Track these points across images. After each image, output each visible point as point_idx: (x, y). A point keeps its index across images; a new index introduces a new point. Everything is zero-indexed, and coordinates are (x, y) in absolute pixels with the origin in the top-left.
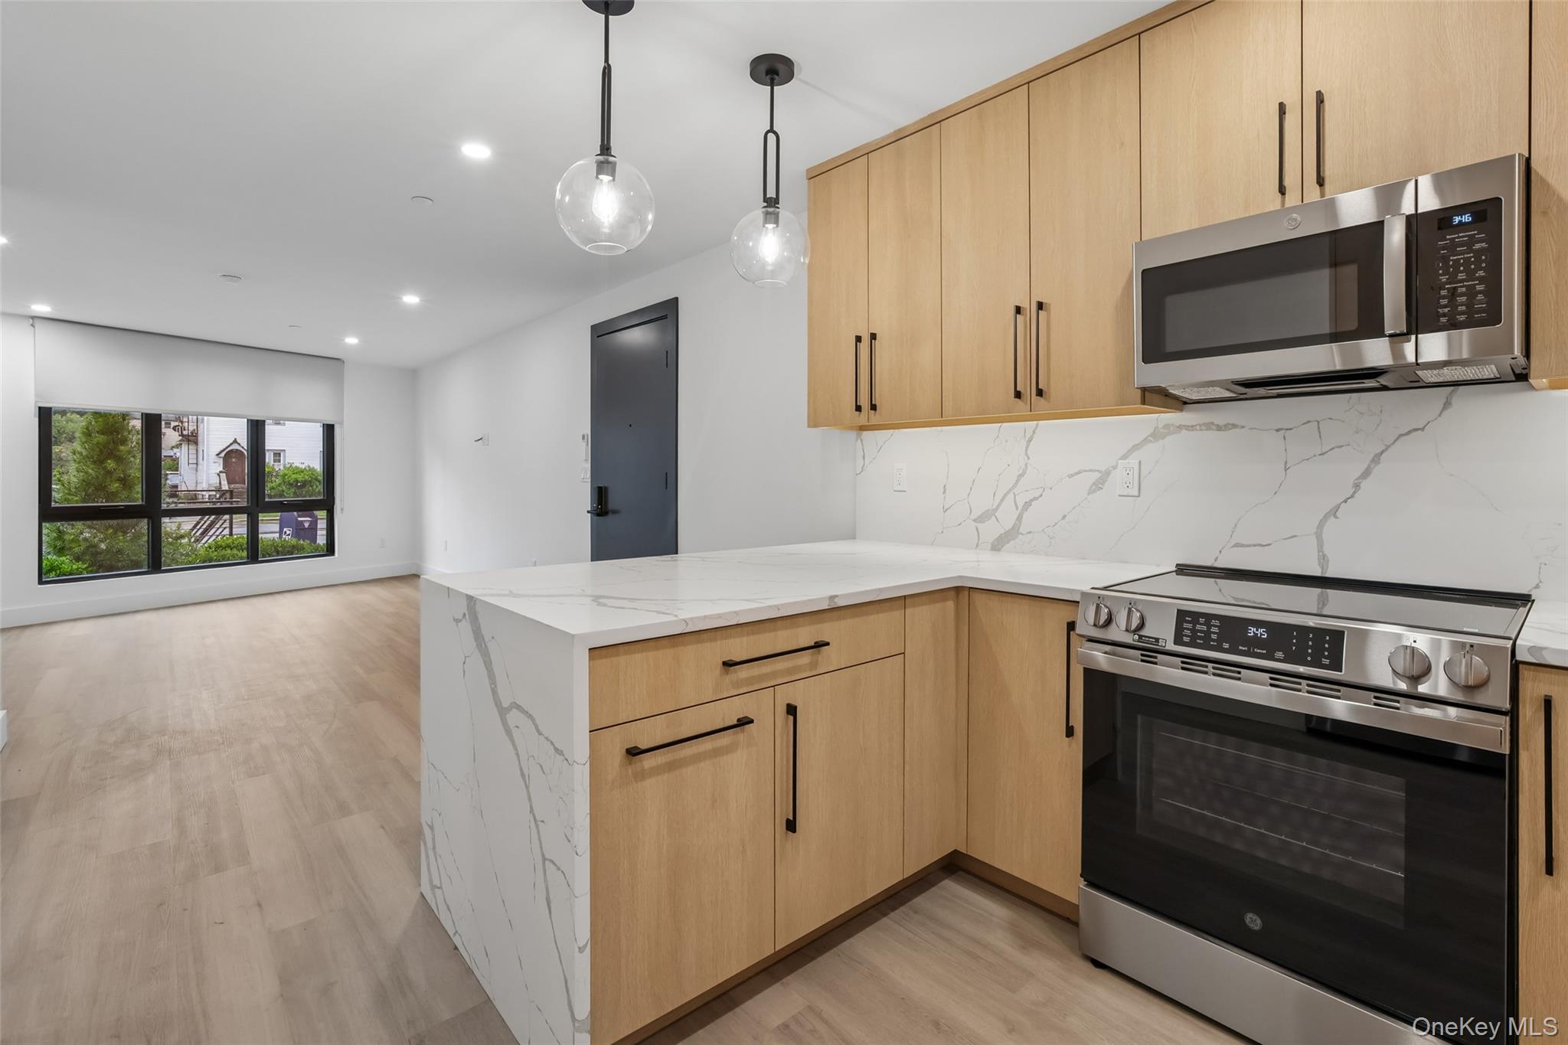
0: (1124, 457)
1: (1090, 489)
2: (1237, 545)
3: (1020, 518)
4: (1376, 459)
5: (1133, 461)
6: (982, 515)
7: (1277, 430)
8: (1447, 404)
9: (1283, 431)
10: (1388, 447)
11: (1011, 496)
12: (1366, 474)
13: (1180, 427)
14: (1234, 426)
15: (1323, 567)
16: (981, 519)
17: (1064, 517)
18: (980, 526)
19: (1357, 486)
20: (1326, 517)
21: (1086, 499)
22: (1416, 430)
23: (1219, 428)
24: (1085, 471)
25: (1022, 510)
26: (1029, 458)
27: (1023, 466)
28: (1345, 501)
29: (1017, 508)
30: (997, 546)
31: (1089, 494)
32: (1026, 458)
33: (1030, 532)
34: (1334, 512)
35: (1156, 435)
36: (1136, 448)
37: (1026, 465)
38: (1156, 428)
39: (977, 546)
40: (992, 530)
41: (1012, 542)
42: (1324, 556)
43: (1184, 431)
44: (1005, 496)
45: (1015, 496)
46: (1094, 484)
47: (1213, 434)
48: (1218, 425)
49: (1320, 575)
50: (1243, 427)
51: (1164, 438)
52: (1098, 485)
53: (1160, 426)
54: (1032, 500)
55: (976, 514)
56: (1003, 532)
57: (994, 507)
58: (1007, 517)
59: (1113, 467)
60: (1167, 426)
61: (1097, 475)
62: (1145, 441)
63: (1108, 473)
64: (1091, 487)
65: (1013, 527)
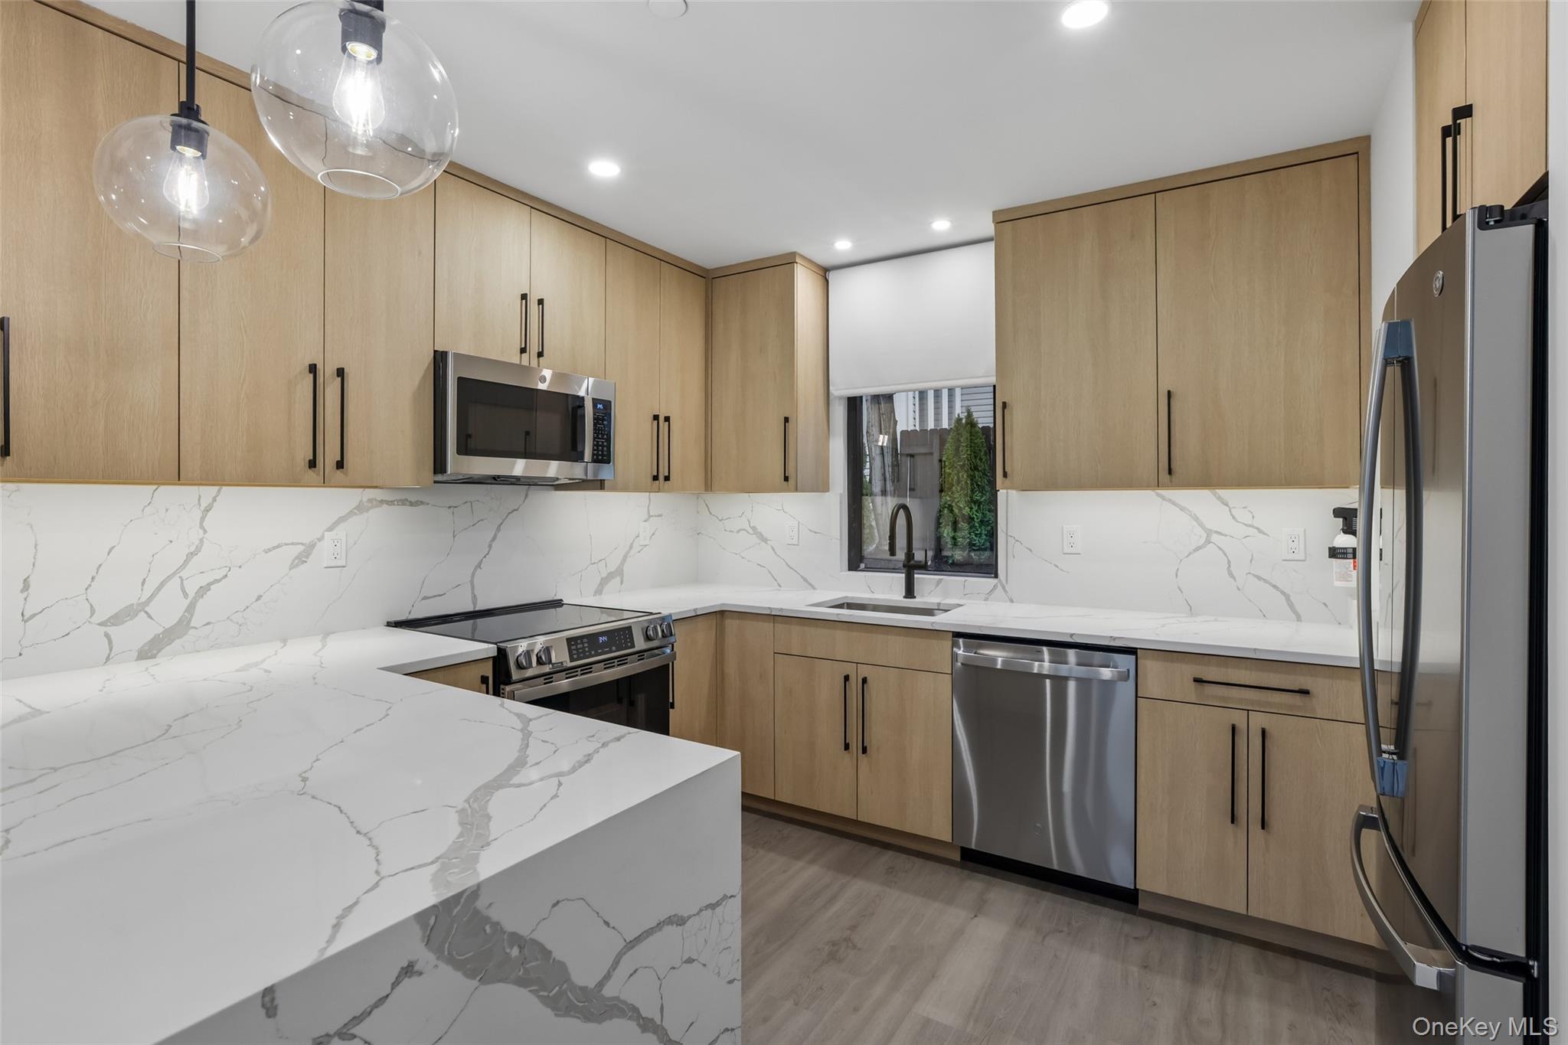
0: (330, 529)
1: (292, 564)
2: (425, 598)
3: (191, 609)
4: (498, 529)
5: (340, 532)
6: (116, 614)
7: (450, 507)
8: (526, 496)
9: (452, 509)
10: (504, 520)
11: (176, 580)
12: (494, 539)
13: (382, 502)
14: (422, 503)
15: (475, 604)
16: (116, 620)
17: (259, 598)
18: (111, 630)
19: (490, 546)
20: (475, 569)
21: (287, 574)
22: (515, 510)
23: (412, 504)
24: (286, 544)
25: (195, 598)
26: (205, 532)
27: (197, 542)
28: (485, 557)
29: (186, 595)
30: (148, 652)
31: (290, 569)
32: (201, 531)
33: (208, 624)
34: (479, 566)
35: (360, 509)
36: (342, 520)
37: (201, 540)
38: (361, 501)
39: (108, 659)
40: (140, 631)
41: (177, 641)
42: (475, 596)
43: (385, 506)
44: (162, 584)
45: (182, 580)
46: (296, 558)
47: (408, 509)
48: (410, 502)
49: (472, 609)
50: (428, 504)
51: (367, 511)
52: (301, 559)
53: (365, 500)
54: (210, 584)
55: (102, 615)
56: (161, 630)
57: (143, 600)
58: (168, 610)
59: (318, 539)
60: (370, 501)
61: (301, 548)
62: (351, 514)
63: (312, 546)
64: (294, 561)
65: (180, 621)
